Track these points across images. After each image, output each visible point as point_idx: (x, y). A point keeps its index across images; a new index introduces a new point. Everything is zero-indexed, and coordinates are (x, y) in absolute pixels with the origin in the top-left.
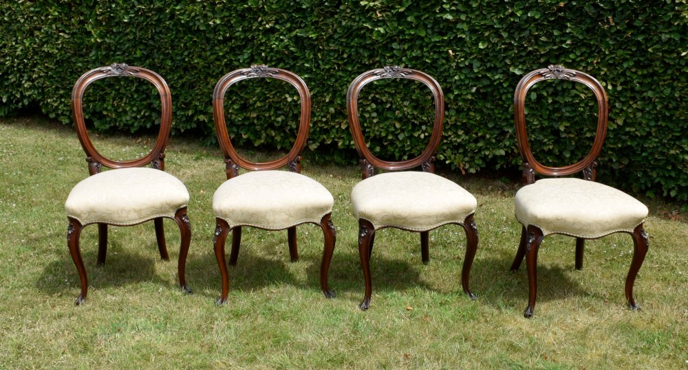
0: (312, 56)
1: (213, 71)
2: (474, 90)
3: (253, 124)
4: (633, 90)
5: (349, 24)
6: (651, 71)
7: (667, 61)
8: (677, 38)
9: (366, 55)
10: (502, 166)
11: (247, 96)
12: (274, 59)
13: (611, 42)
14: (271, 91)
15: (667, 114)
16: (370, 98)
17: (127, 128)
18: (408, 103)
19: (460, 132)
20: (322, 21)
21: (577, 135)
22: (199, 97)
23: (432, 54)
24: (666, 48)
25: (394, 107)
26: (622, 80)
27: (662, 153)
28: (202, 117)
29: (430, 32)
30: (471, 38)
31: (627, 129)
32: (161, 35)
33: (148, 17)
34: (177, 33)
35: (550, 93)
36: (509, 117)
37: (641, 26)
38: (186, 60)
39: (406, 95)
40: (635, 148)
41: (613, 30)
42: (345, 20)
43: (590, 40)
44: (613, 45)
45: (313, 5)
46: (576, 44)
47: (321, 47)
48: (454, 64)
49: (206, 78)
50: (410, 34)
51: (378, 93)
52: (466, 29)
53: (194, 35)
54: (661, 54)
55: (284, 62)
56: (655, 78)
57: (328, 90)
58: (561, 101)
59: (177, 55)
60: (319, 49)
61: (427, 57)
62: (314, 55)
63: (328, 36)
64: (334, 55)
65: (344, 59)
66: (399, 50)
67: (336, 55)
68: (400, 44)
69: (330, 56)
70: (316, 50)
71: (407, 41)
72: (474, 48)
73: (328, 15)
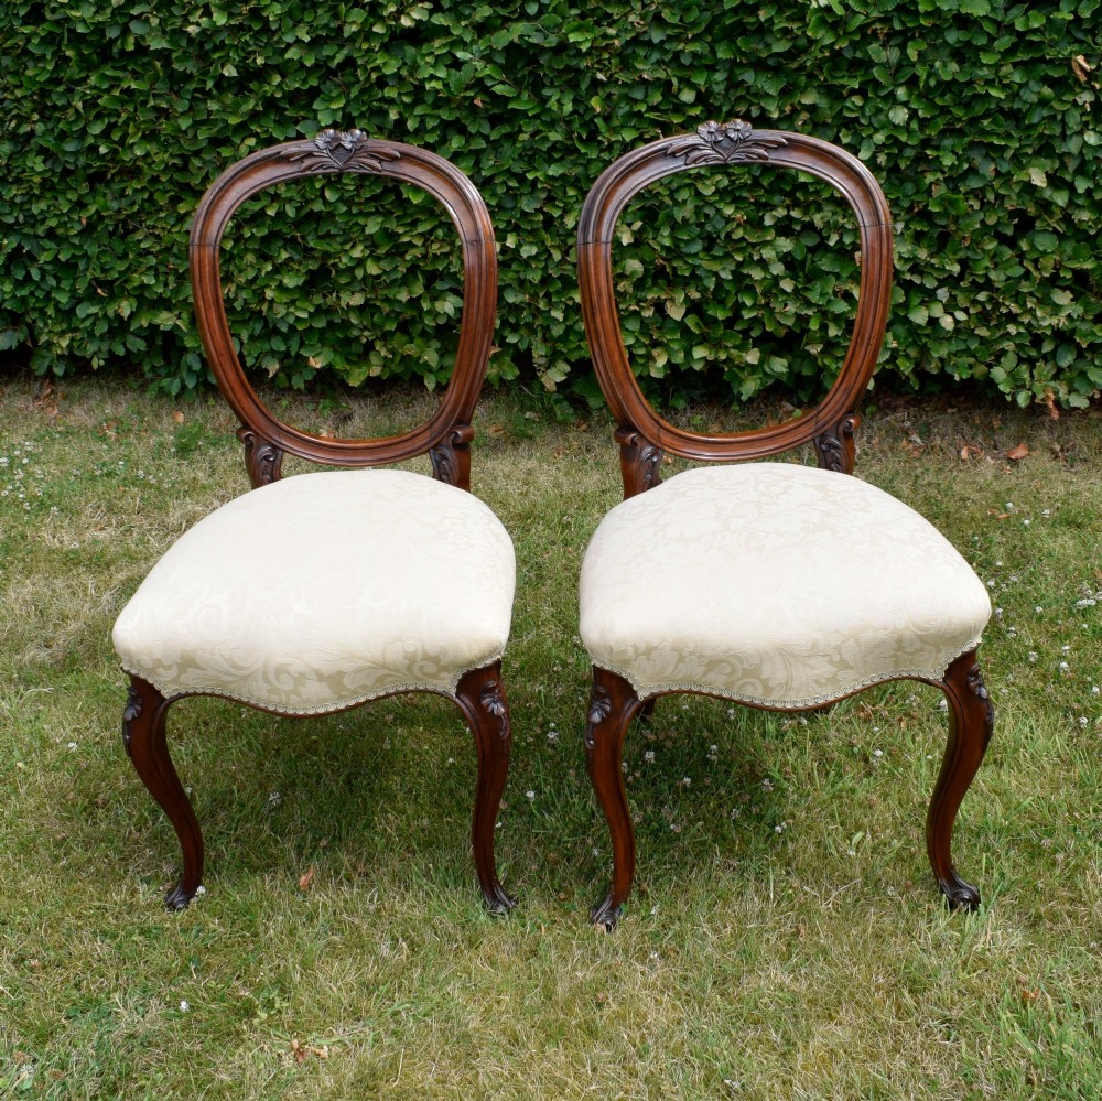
0: (569, 107)
3: (346, 324)
9: (772, 89)
11: (324, 246)
12: (431, 123)
14: (414, 224)
19: (1062, 298)
23: (1007, 69)
28: (165, 319)
34: (58, 67)
38: (103, 150)
47: (600, 76)
48: (1086, 99)
49: (176, 202)
51: (796, 204)
53: (124, 68)
55: (462, 130)
59: (63, 136)
60: (595, 83)
61: (989, 83)
62: (575, 101)
63: (629, 37)
64: (646, 96)
65: (680, 108)
66: (885, 65)
67: (657, 98)
68: (884, 46)
69: (636, 101)
70: (584, 86)
71: (913, 38)
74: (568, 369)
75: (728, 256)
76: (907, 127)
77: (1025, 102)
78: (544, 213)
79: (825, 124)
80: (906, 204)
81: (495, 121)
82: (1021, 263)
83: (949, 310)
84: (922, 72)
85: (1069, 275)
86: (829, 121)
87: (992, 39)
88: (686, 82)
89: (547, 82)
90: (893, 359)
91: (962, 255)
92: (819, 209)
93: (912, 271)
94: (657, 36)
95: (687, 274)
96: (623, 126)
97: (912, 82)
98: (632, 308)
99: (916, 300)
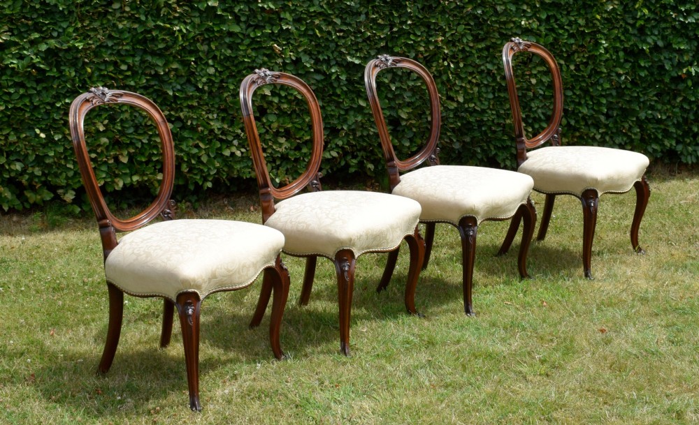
0: (73, 74)
5: (128, 26)
6: (488, 43)
7: (505, 31)
8: (512, 8)
9: (160, 63)
13: (452, 18)
19: (282, 140)
23: (249, 51)
24: (504, 19)
26: (462, 56)
27: (499, 125)
29: (244, 26)
30: (297, 29)
31: (466, 106)
39: (212, 106)
42: (120, 22)
43: (430, 18)
44: (453, 21)
46: (416, 24)
47: (86, 60)
48: (279, 61)
50: (220, 31)
51: (172, 109)
52: (290, 19)
54: (499, 26)
56: (491, 50)
60: (85, 64)
61: (244, 57)
62: (76, 71)
63: (98, 44)
64: (106, 68)
65: (121, 72)
66: (203, 52)
67: (111, 68)
68: (202, 44)
69: (101, 70)
70: (80, 65)
71: (213, 41)
72: (302, 39)
73: (95, 17)
74: (74, 193)
75: (145, 133)
76: (215, 75)
77: (258, 64)
78: (63, 120)
79: (182, 76)
80: (217, 106)
81: (38, 82)
82: (264, 127)
83: (238, 148)
84: (218, 54)
85: (283, 130)
86: (183, 74)
87: (242, 40)
88: (124, 62)
89: (62, 63)
90: (218, 172)
91: (241, 126)
92: (182, 111)
93: (221, 134)
94: (110, 44)
95: (128, 142)
96: (97, 81)
97: (214, 58)
98: (104, 159)
99: (224, 146)
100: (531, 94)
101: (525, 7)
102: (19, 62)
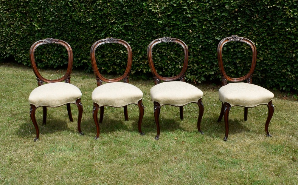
0: (131, 34)
1: (89, 41)
2: (200, 47)
3: (107, 63)
4: (266, 45)
5: (147, 19)
6: (274, 37)
7: (280, 33)
8: (285, 23)
9: (155, 33)
10: (213, 79)
11: (104, 51)
12: (115, 35)
13: (257, 25)
14: (114, 49)
15: (281, 55)
16: (156, 51)
17: (52, 66)
18: (173, 53)
19: (195, 65)
20: (135, 19)
21: (244, 65)
22: (83, 52)
23: (182, 31)
24: (280, 27)
25: (167, 54)
26: (262, 41)
27: (279, 72)
28: (85, 61)
29: (181, 22)
30: (198, 25)
31: (265, 62)
32: (66, 26)
33: (60, 18)
34: (73, 25)
35: (232, 47)
36: (215, 58)
37: (269, 19)
38: (77, 36)
39: (172, 49)
40: (268, 70)
41: (258, 20)
42: (145, 18)
43: (249, 25)
44: (258, 26)
45: (131, 12)
46: (243, 26)
47: (135, 30)
48: (192, 36)
49: (86, 44)
50: (173, 23)
51: (160, 49)
52: (196, 21)
53: (81, 25)
54: (278, 30)
55: (120, 36)
56: (276, 40)
57: (138, 48)
58: (237, 51)
59: (73, 34)
61: (181, 33)
62: (132, 33)
63: (138, 25)
65: (145, 35)
67: (142, 33)
69: (139, 33)
70: (133, 31)
71: (172, 27)
72: (200, 29)
73: (138, 16)
77: (185, 36)
83: (181, 65)
84: (173, 31)
85: (195, 61)
87: (181, 27)
89: (129, 30)
96: (138, 37)
100: (293, 61)
101: (291, 23)
102: (117, 29)
